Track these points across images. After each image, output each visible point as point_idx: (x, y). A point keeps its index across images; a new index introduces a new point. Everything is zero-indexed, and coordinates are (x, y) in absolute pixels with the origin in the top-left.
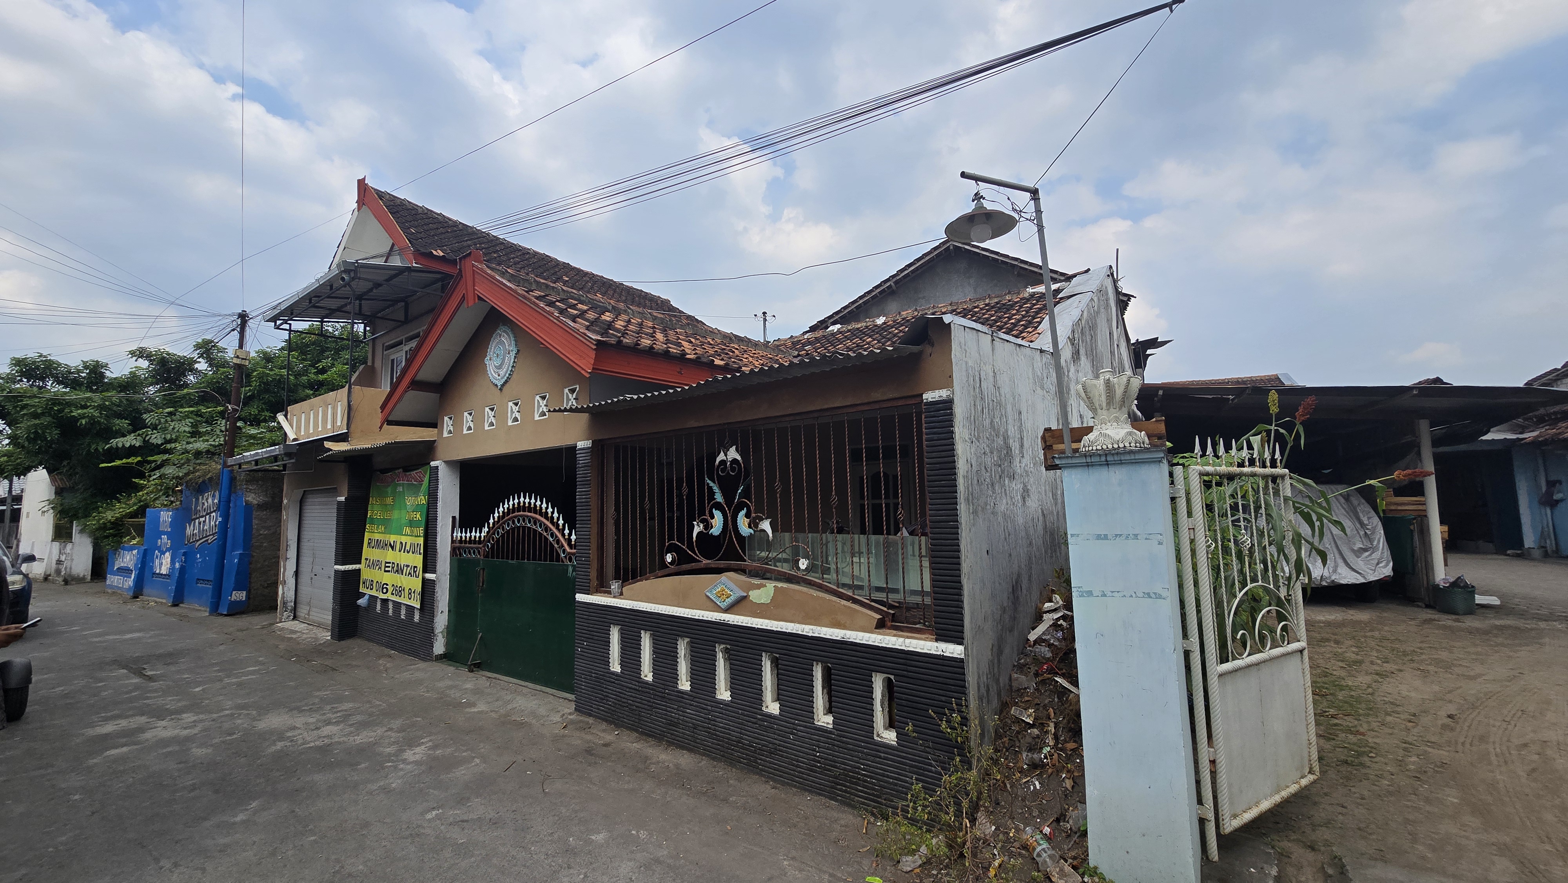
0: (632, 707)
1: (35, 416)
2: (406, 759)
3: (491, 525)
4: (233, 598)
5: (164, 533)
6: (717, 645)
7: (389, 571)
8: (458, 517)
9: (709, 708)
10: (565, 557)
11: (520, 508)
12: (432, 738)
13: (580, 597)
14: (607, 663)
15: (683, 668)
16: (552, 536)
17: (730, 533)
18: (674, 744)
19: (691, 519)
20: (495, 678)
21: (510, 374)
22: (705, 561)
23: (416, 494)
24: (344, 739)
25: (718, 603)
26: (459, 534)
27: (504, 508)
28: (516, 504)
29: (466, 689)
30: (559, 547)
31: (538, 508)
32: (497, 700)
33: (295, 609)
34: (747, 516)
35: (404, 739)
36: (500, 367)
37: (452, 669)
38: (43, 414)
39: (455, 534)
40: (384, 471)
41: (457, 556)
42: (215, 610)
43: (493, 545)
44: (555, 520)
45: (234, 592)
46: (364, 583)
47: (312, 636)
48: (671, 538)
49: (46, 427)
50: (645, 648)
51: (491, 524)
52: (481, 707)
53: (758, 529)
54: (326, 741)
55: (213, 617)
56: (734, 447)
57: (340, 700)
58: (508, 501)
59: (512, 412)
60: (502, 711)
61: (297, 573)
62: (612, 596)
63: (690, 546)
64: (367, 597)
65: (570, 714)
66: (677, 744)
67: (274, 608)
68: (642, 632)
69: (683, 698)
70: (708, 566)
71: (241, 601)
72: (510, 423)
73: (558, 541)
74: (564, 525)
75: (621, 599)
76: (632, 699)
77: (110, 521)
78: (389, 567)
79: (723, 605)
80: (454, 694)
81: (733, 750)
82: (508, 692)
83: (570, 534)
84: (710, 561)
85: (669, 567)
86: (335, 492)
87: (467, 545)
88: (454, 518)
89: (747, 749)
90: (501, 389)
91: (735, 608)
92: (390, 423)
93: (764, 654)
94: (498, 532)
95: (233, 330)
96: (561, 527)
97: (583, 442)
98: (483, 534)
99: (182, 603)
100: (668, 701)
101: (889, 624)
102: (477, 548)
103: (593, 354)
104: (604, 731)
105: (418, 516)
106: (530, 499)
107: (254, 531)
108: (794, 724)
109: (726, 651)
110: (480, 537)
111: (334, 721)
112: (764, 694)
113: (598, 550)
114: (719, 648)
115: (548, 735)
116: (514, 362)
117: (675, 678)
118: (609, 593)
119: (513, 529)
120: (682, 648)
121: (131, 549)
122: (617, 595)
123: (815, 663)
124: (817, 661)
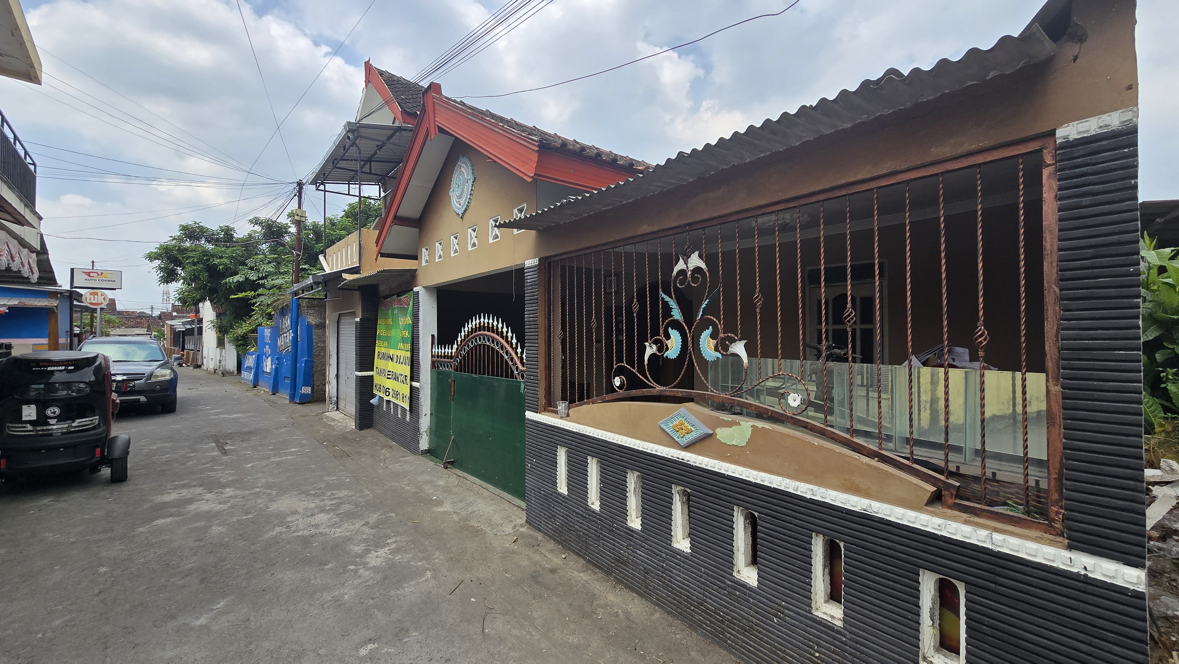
0: (579, 533)
1: (194, 264)
2: (367, 563)
3: (459, 343)
4: (303, 392)
5: (267, 344)
6: (673, 486)
7: (389, 378)
8: (436, 336)
9: (664, 555)
10: (518, 374)
11: (481, 328)
12: (398, 538)
13: (529, 415)
14: (554, 483)
15: (633, 503)
16: (507, 353)
17: (691, 357)
18: (622, 582)
19: (643, 339)
20: (463, 477)
21: (468, 202)
22: (659, 388)
23: (405, 316)
24: (327, 530)
25: (675, 438)
26: (437, 350)
27: (468, 328)
28: (478, 324)
29: (438, 486)
30: (513, 364)
31: (495, 328)
32: (461, 501)
33: (337, 403)
34: (713, 336)
35: (374, 537)
36: (460, 197)
37: (431, 464)
38: (198, 262)
39: (434, 350)
40: (386, 297)
41: (435, 369)
42: (292, 399)
43: (461, 360)
44: (509, 339)
45: (303, 387)
46: (376, 386)
47: (344, 425)
48: (620, 360)
49: (201, 271)
50: (591, 475)
51: (459, 341)
52: (447, 507)
53: (728, 353)
54: (313, 531)
55: (292, 405)
56: (697, 253)
57: (339, 486)
58: (472, 322)
59: (471, 238)
60: (463, 514)
61: (337, 376)
62: (559, 416)
63: (641, 370)
64: (377, 397)
65: (522, 526)
66: (625, 583)
67: (324, 400)
68: (589, 457)
69: (633, 536)
70: (662, 394)
71: (308, 394)
72: (470, 249)
73: (512, 359)
74: (517, 344)
75: (568, 420)
76: (579, 524)
77: (240, 335)
78: (390, 375)
79: (684, 441)
80: (428, 489)
81: (693, 610)
82: (472, 494)
83: (522, 353)
84: (664, 388)
85: (617, 391)
86: (353, 314)
87: (443, 359)
88: (433, 336)
89: (711, 616)
90: (462, 218)
91: (697, 446)
92: (383, 255)
93: (735, 508)
94: (465, 348)
95: (295, 195)
96: (514, 346)
97: (530, 261)
98: (454, 351)
99: (277, 392)
100: (616, 535)
101: (951, 501)
102: (450, 362)
103: (535, 157)
104: (551, 551)
105: (407, 334)
106: (489, 319)
107: (314, 344)
108: (779, 605)
109: (684, 493)
110: (451, 353)
111: (328, 508)
112: (735, 556)
113: (545, 369)
114: (676, 490)
115: (500, 548)
116: (472, 190)
117: (624, 513)
118: (556, 412)
119: (476, 347)
120: (632, 480)
121: (252, 354)
122: (564, 415)
123: (814, 534)
124: (818, 533)
